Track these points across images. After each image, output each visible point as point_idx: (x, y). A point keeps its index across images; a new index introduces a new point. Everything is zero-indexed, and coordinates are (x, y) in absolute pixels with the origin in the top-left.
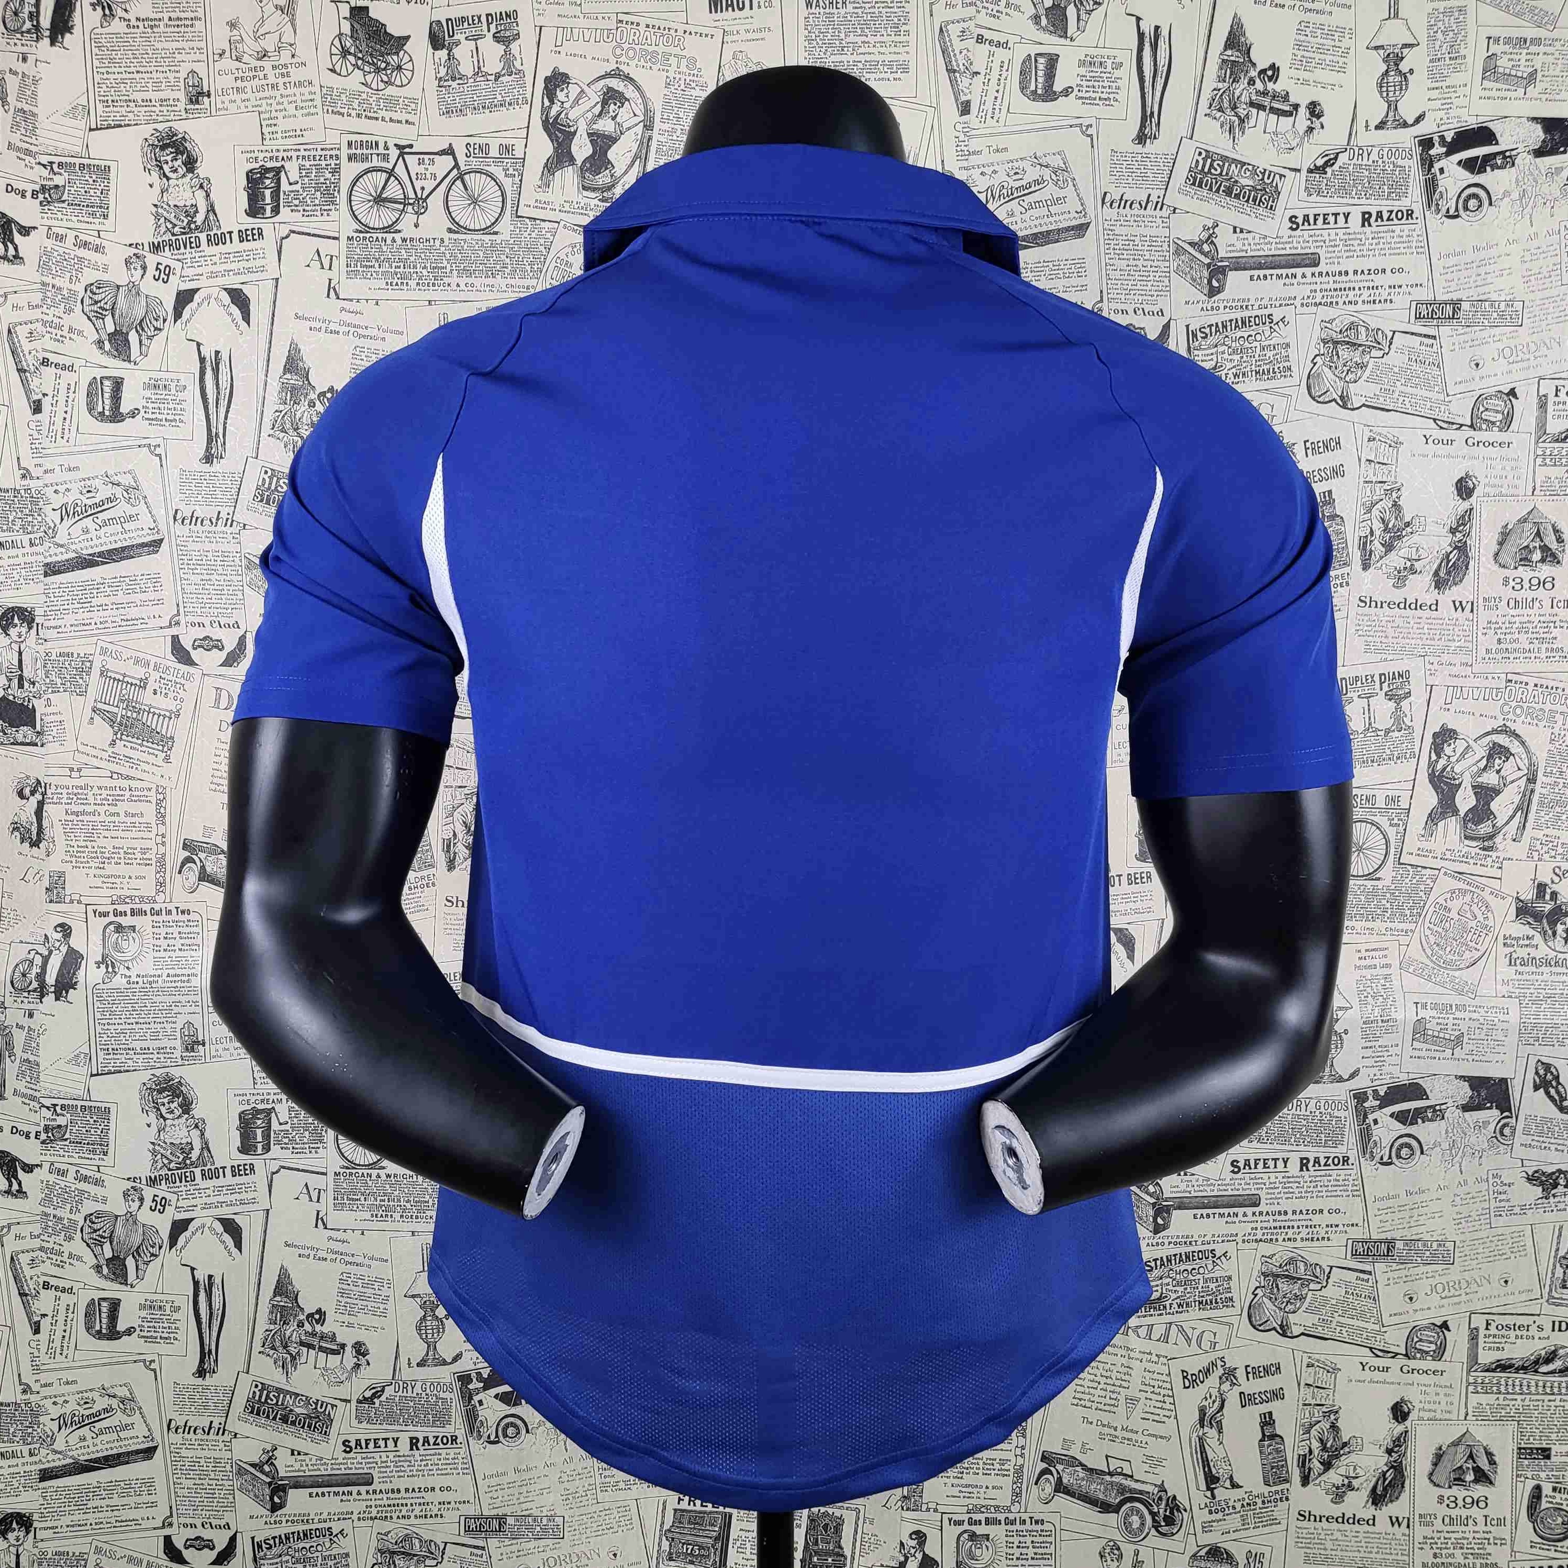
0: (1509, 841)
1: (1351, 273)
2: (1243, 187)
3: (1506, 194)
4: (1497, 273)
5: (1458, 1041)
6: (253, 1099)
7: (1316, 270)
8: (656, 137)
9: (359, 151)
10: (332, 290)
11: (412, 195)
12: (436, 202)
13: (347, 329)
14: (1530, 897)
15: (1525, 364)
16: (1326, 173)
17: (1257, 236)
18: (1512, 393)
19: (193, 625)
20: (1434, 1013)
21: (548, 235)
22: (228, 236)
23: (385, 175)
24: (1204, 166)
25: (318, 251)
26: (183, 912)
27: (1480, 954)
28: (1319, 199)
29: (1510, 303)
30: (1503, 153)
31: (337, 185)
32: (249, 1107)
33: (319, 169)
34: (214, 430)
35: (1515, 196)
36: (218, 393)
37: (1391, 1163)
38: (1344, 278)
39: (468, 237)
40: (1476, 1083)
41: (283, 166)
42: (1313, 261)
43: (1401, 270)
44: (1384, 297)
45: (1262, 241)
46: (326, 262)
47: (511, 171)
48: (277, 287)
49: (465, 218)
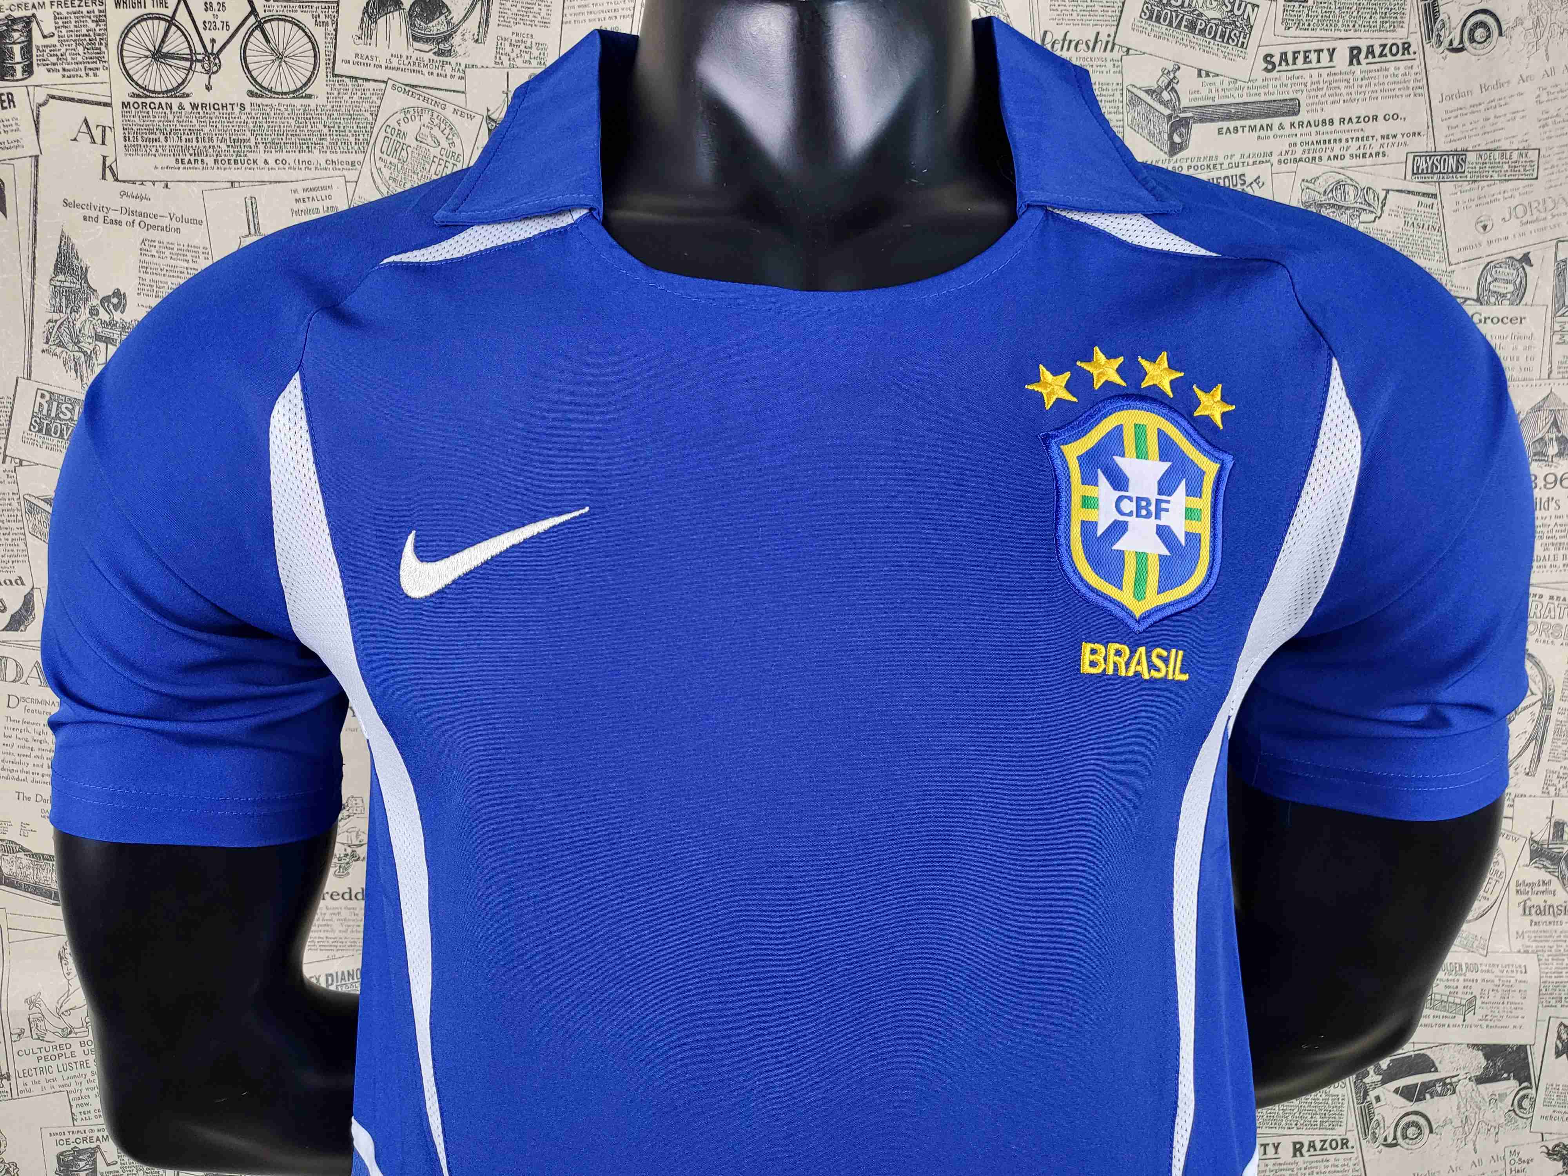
0: (1522, 775)
1: (1336, 122)
2: (1209, 20)
3: (1519, 21)
4: (1509, 116)
5: (1471, 1004)
6: (72, 1138)
7: (1296, 119)
10: (107, 169)
11: (199, 49)
12: (231, 57)
14: (1546, 837)
15: (1541, 224)
17: (1226, 80)
18: (1526, 259)
21: (374, 98)
23: (163, 24)
25: (86, 121)
27: (1489, 903)
28: (1299, 33)
29: (1524, 151)
31: (103, 38)
32: (69, 1148)
33: (78, 16)
35: (1528, 23)
37: (1396, 1145)
38: (1328, 128)
39: (275, 102)
40: (1491, 1052)
41: (34, 15)
42: (1292, 108)
43: (1395, 116)
44: (1376, 149)
45: (1232, 86)
46: (97, 134)
47: (322, 18)
48: (37, 166)
49: (269, 77)
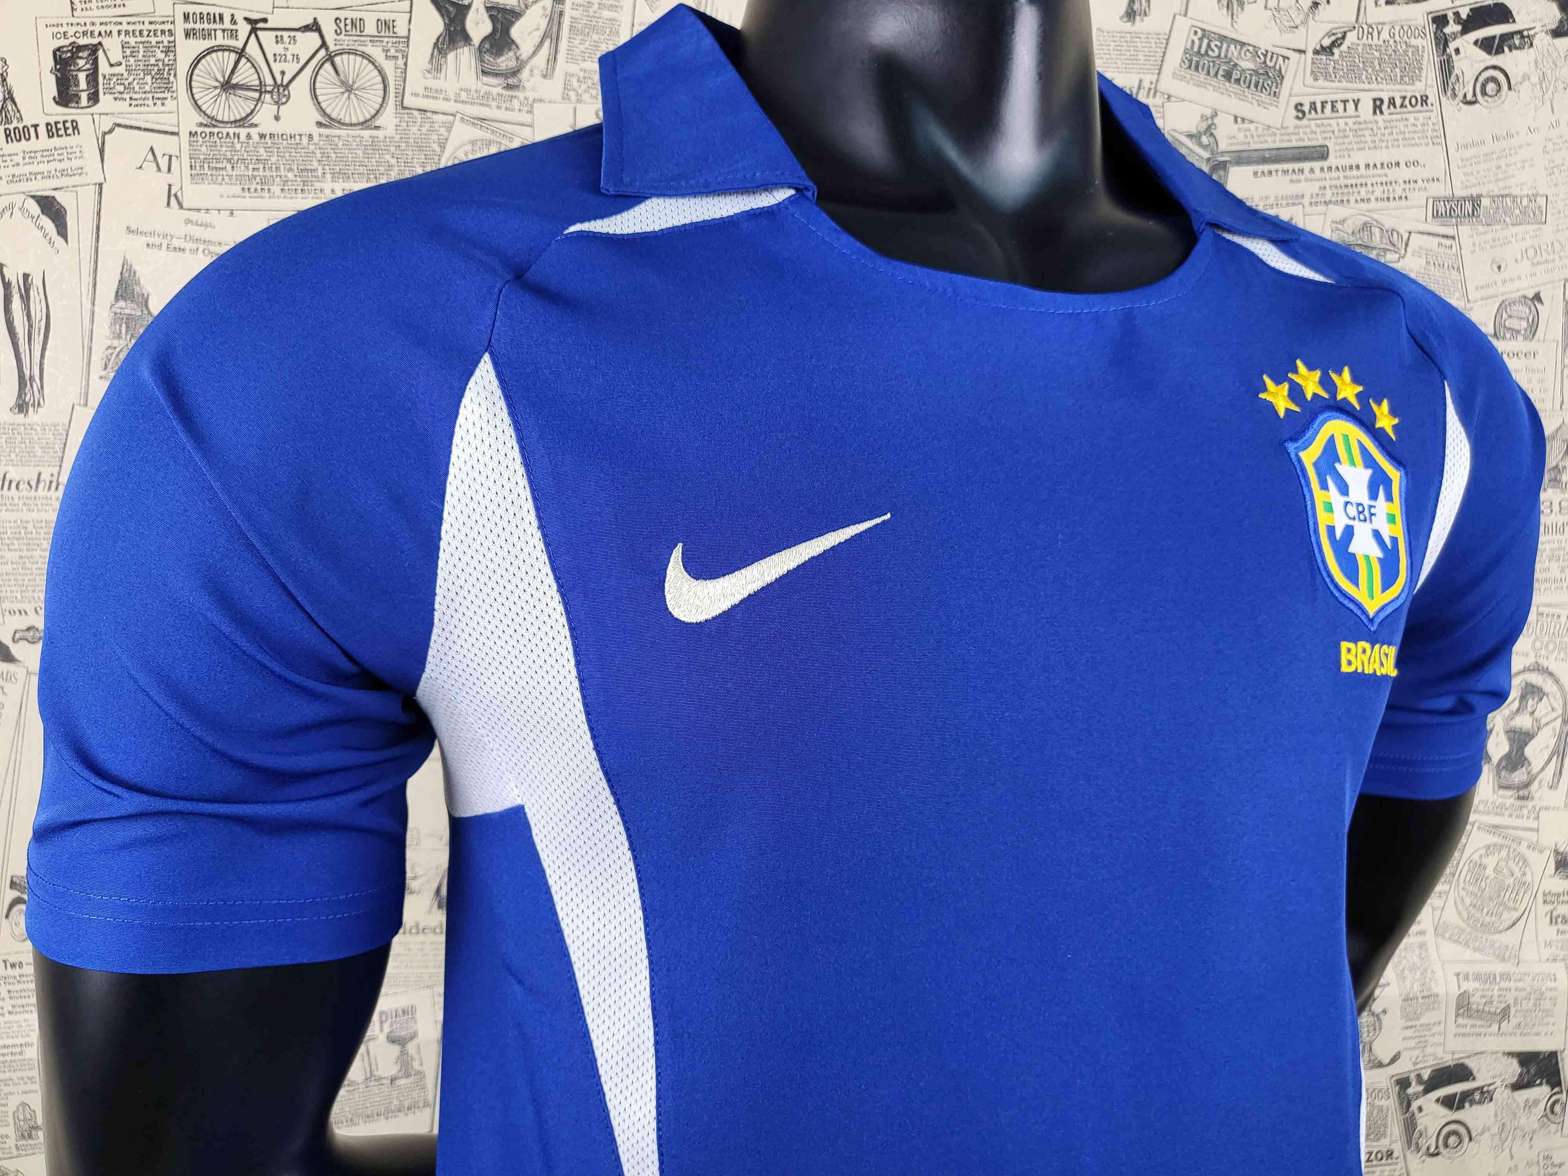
0: (1545, 788)
1: (1362, 167)
2: (1244, 71)
3: (1526, 77)
4: (1518, 165)
5: (1505, 1013)
7: (1325, 164)
8: (568, 12)
9: (198, 26)
10: (172, 197)
11: (269, 80)
12: (300, 89)
13: (194, 246)
15: (1550, 266)
16: (1333, 54)
17: (1261, 127)
18: (1537, 297)
19: (11, 612)
20: (1477, 985)
21: (443, 130)
22: (32, 130)
23: (233, 56)
24: (1200, 47)
25: (152, 149)
26: (13, 966)
27: (1519, 914)
28: (1326, 84)
29: (1533, 198)
30: (1520, 32)
31: (172, 68)
33: (147, 46)
34: (27, 373)
35: (1535, 79)
36: (30, 326)
37: (1438, 1154)
38: (1355, 172)
39: (343, 133)
40: (1526, 1059)
41: (100, 44)
42: (1321, 154)
43: (1416, 163)
44: (1399, 192)
45: (1266, 132)
46: (163, 163)
47: (392, 52)
48: (100, 193)
49: (337, 109)
